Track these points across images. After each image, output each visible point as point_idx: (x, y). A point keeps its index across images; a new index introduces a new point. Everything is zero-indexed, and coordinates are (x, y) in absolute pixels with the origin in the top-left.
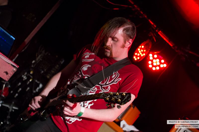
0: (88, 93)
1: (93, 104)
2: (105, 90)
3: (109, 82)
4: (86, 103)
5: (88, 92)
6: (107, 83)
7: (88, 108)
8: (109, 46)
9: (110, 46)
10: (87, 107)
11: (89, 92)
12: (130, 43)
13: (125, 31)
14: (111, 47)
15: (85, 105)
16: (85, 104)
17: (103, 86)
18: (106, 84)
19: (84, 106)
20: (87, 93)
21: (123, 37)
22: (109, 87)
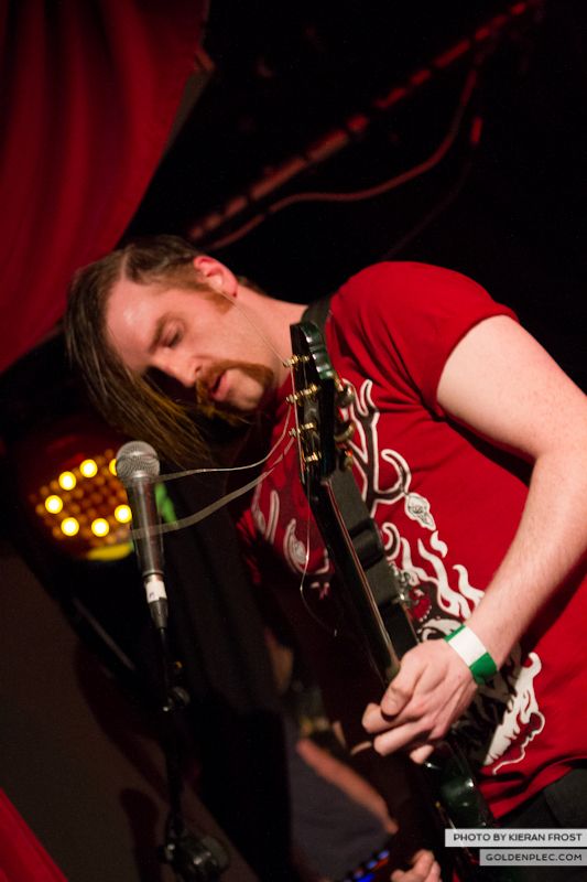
0: (403, 579)
1: (460, 568)
2: (400, 481)
3: (360, 447)
4: (447, 604)
5: (396, 573)
6: (365, 458)
7: (476, 601)
8: (198, 369)
9: (204, 370)
10: (471, 604)
11: (395, 568)
12: (219, 272)
13: (145, 276)
14: (206, 364)
15: (456, 613)
16: (453, 610)
17: (376, 487)
18: (369, 468)
19: (461, 619)
20: (400, 582)
21: (168, 289)
22: (385, 452)
